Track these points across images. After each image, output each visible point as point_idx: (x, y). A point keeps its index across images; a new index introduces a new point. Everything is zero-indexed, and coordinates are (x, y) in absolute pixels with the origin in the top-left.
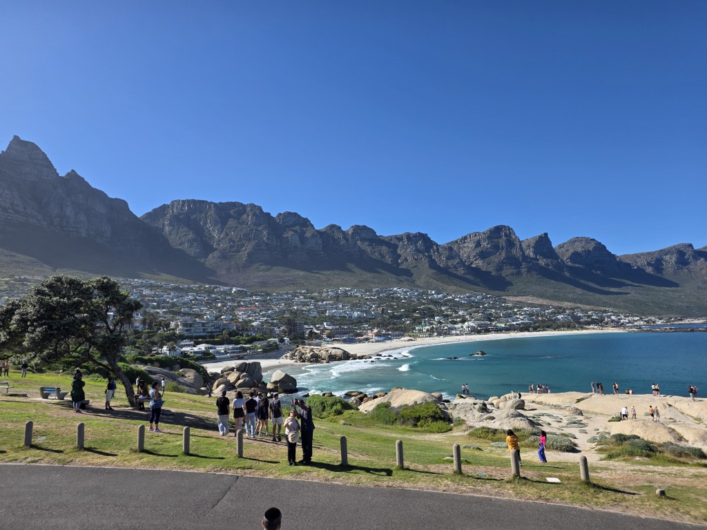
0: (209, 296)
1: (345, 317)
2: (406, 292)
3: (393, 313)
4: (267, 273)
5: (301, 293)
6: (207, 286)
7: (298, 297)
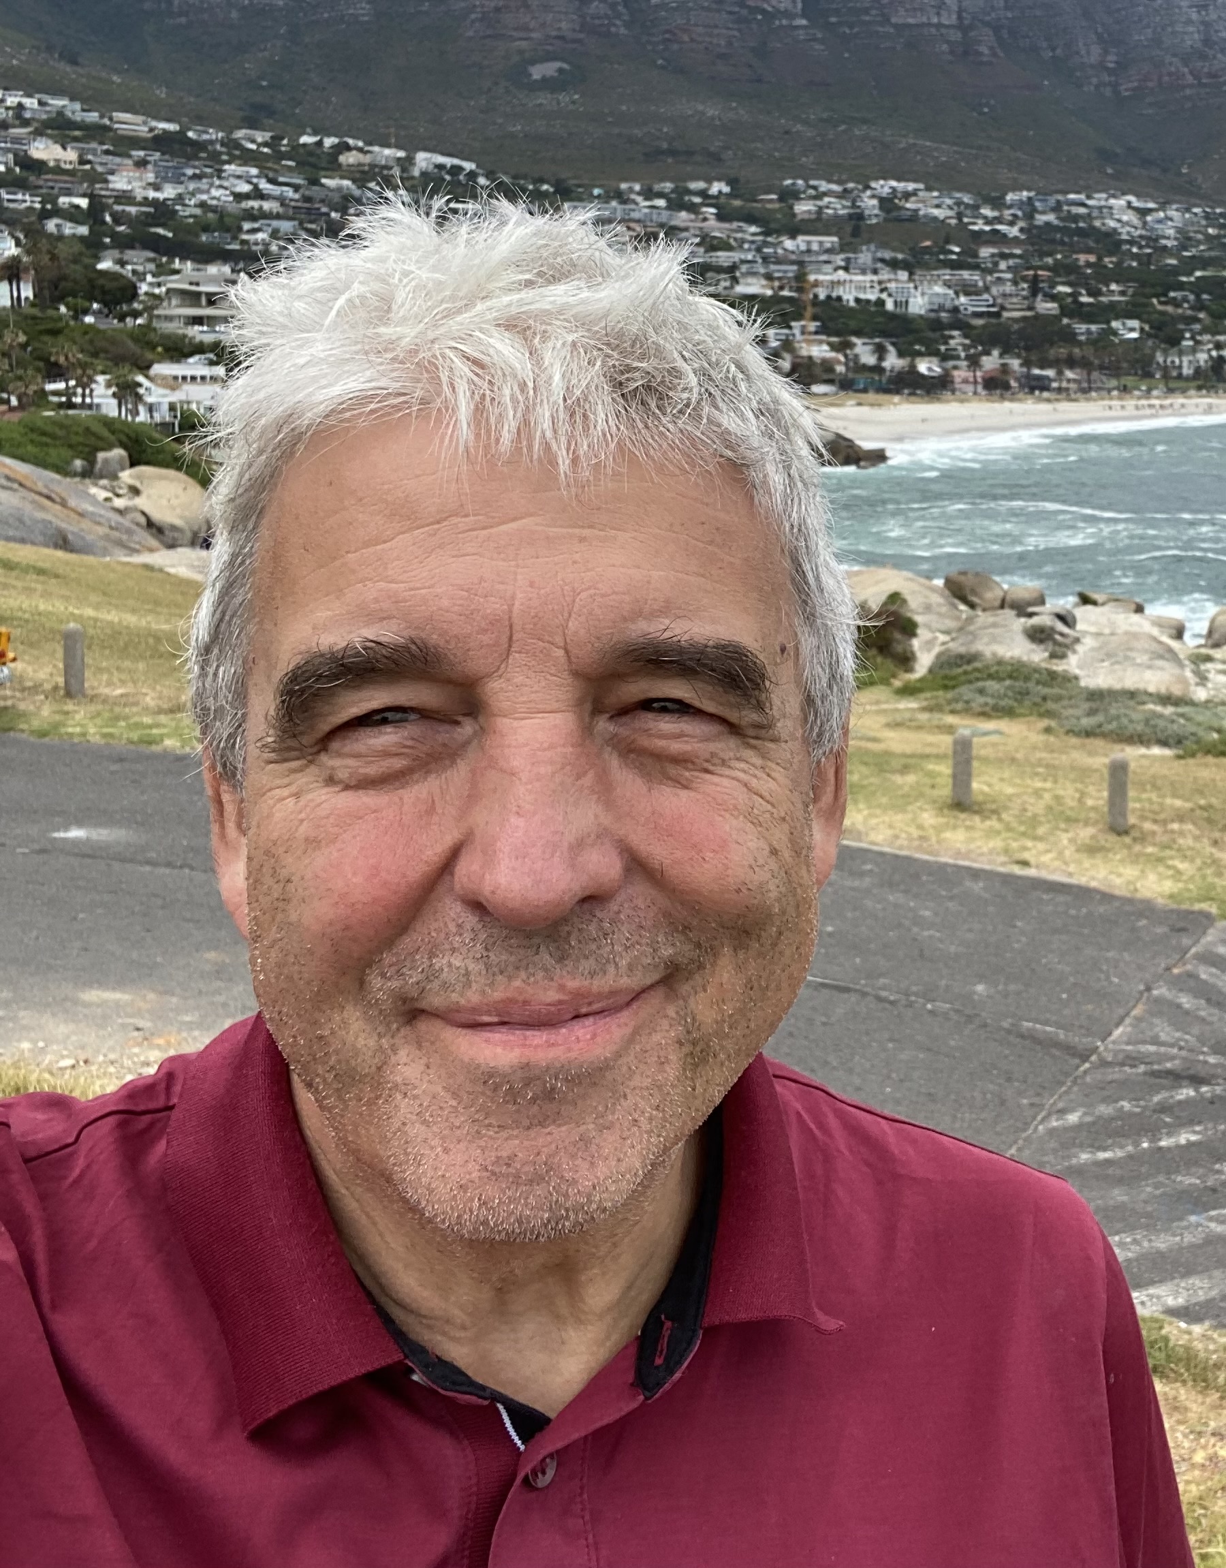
0: (314, 182)
1: (880, 303)
2: (1143, 212)
3: (1075, 295)
4: (563, 98)
5: (703, 193)
6: (305, 139)
7: (692, 208)
